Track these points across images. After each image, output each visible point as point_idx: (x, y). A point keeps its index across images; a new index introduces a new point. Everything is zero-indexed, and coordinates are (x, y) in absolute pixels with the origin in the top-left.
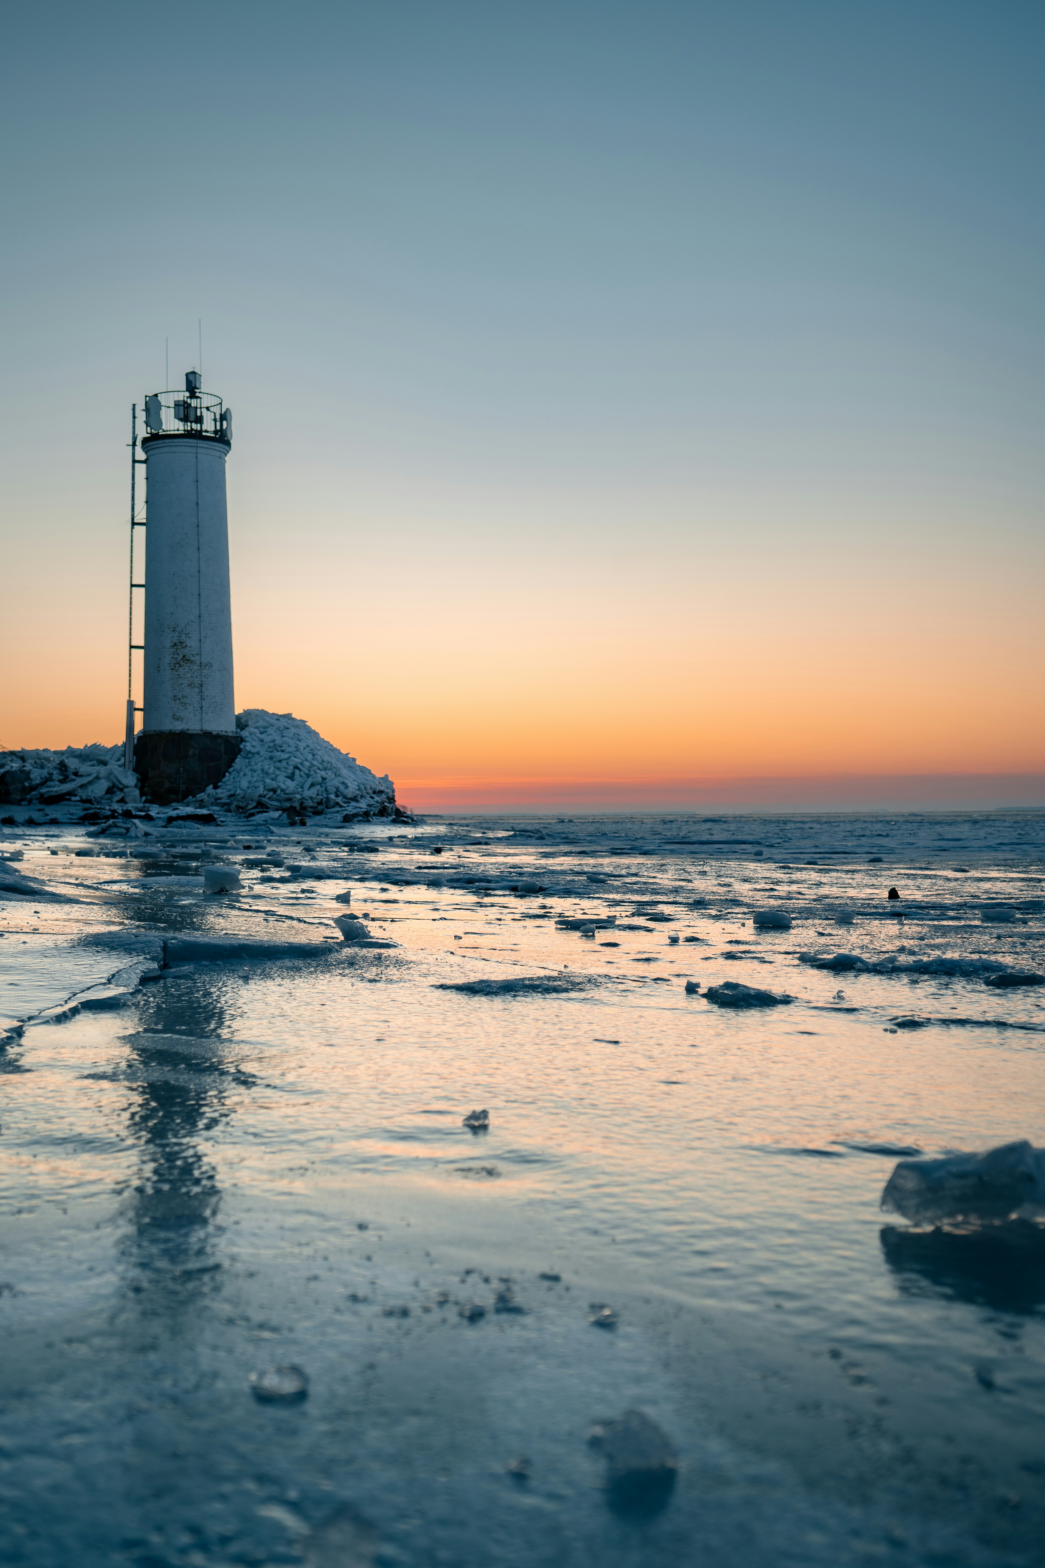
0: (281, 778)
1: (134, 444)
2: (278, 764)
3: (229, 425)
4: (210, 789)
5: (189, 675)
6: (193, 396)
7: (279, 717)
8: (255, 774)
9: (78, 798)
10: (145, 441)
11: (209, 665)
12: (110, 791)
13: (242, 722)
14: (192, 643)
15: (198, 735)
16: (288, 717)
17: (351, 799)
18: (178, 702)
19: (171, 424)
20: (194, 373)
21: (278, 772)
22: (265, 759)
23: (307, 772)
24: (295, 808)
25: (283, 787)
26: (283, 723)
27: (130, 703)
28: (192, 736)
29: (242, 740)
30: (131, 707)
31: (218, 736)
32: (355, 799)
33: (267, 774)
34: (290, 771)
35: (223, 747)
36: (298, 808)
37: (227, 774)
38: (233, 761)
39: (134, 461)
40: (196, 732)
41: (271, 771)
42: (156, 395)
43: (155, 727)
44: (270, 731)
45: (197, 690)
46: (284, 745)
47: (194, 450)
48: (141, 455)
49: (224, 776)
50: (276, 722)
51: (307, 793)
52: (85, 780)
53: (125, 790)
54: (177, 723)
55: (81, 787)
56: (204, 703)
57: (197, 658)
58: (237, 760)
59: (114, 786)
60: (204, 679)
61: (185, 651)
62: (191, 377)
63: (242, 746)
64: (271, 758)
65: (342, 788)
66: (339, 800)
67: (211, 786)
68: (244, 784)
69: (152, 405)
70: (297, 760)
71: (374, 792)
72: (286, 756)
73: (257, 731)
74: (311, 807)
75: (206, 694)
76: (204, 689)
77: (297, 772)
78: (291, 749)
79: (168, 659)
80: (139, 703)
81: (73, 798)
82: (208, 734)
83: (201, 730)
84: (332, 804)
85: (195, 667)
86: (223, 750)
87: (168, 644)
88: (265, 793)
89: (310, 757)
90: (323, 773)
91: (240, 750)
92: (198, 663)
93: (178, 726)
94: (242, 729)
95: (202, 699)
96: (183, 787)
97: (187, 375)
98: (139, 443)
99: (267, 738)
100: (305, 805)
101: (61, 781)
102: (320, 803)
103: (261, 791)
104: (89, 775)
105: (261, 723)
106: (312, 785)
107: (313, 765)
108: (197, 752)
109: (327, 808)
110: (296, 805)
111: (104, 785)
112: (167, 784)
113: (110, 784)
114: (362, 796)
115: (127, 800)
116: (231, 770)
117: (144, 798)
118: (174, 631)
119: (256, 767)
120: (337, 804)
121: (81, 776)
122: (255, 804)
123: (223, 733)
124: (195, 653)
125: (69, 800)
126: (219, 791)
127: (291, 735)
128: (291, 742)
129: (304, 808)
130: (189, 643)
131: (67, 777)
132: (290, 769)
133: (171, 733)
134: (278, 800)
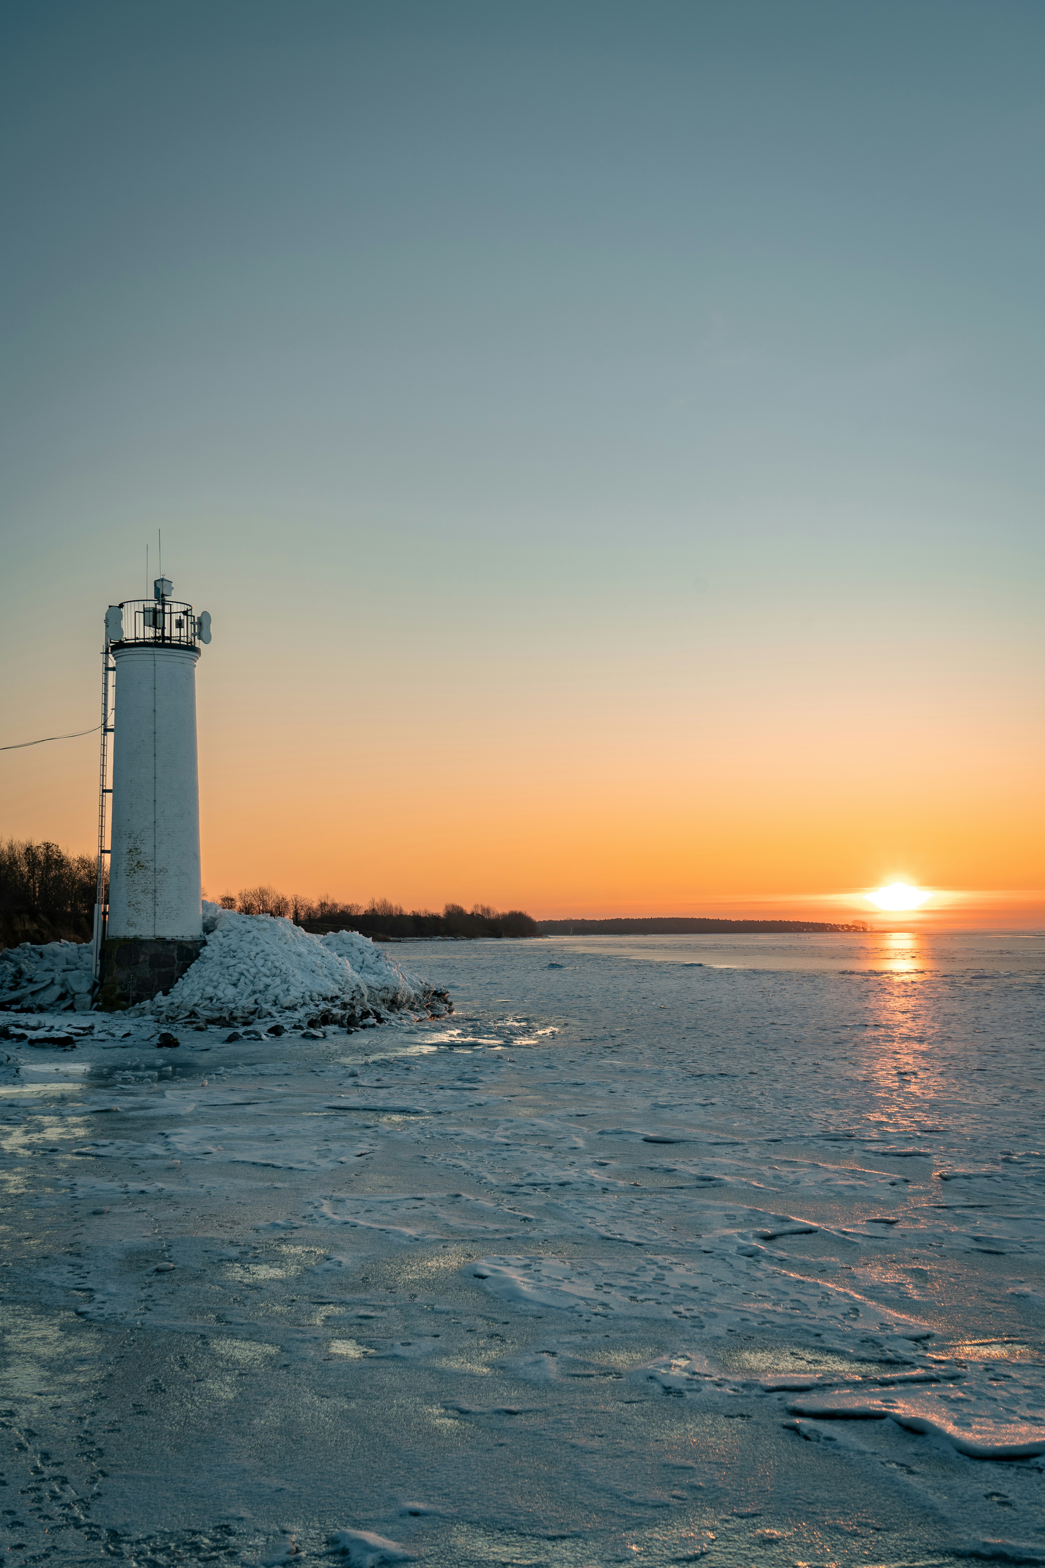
0: (222, 986)
1: (106, 652)
2: (225, 971)
4: (159, 996)
5: (143, 882)
6: (164, 602)
8: (202, 981)
10: (112, 649)
11: (164, 871)
12: (62, 997)
14: (147, 849)
15: (151, 941)
17: (286, 1008)
18: (132, 908)
19: (137, 632)
20: (163, 580)
21: (221, 980)
22: (216, 965)
23: (252, 979)
24: (225, 1018)
25: (220, 994)
28: (143, 943)
29: (204, 944)
30: (99, 912)
31: (172, 942)
32: (293, 1008)
33: (212, 980)
34: (234, 978)
35: (176, 952)
36: (227, 1019)
37: (180, 980)
38: (189, 966)
39: (107, 669)
40: (148, 938)
41: (215, 978)
42: (121, 606)
44: (232, 935)
45: (150, 896)
46: (239, 950)
47: (152, 657)
48: (112, 663)
49: (177, 981)
51: (243, 1002)
52: (36, 987)
53: (76, 996)
54: (131, 929)
55: (33, 993)
56: (157, 908)
57: (151, 864)
58: (193, 965)
59: (67, 992)
60: (158, 885)
61: (140, 857)
62: (159, 585)
63: (201, 951)
64: (221, 964)
65: (283, 996)
66: (273, 1010)
67: (161, 993)
68: (186, 992)
69: (112, 616)
70: (243, 966)
72: (233, 962)
73: (220, 934)
74: (242, 1017)
75: (160, 899)
76: (158, 895)
77: (242, 979)
78: (241, 955)
79: (124, 866)
81: (14, 1007)
82: (162, 941)
83: (154, 936)
84: (264, 1014)
85: (149, 873)
86: (176, 956)
87: (125, 850)
88: (200, 1002)
89: (260, 962)
90: (268, 981)
91: (199, 954)
92: (152, 869)
93: (132, 933)
94: (206, 932)
95: (156, 904)
96: (133, 994)
97: (155, 582)
100: (234, 1015)
101: (11, 989)
102: (252, 1013)
103: (196, 1000)
104: (43, 982)
105: (227, 926)
106: (254, 992)
107: (259, 972)
108: (147, 958)
109: (259, 1018)
110: (226, 1015)
111: (57, 990)
112: (118, 991)
113: (63, 990)
115: (76, 1007)
116: (185, 975)
117: (95, 1005)
118: (130, 837)
119: (204, 974)
120: (270, 1014)
121: (36, 982)
122: (188, 1014)
123: (179, 938)
124: (149, 859)
126: (165, 998)
127: (249, 940)
128: (246, 947)
129: (235, 1019)
130: (143, 849)
131: (18, 984)
132: (236, 976)
133: (126, 939)
134: (211, 1010)
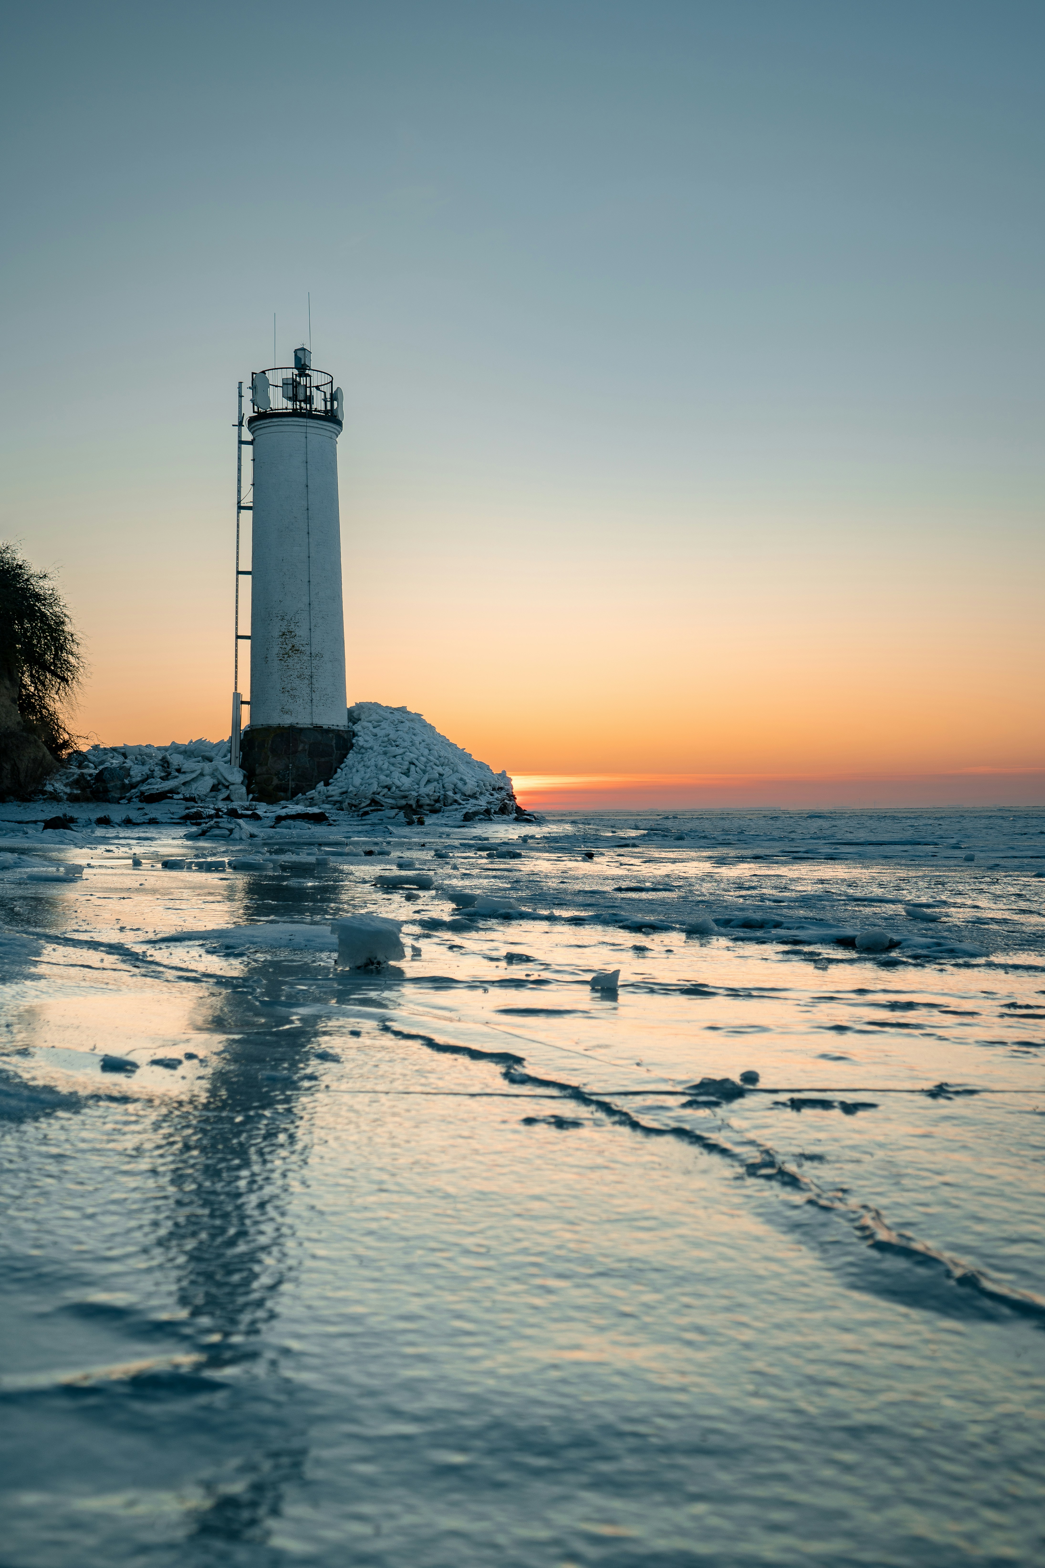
0: (396, 774)
1: (240, 424)
2: (392, 760)
3: (340, 405)
4: (321, 786)
5: (298, 667)
6: (302, 374)
7: (393, 711)
8: (369, 770)
9: (181, 796)
10: (251, 420)
11: (319, 656)
12: (215, 788)
13: (354, 716)
14: (302, 632)
15: (309, 729)
16: (402, 710)
17: (469, 796)
18: (287, 694)
19: (278, 401)
20: (304, 349)
21: (392, 768)
22: (379, 754)
23: (423, 767)
24: (411, 806)
25: (398, 783)
26: (398, 716)
27: (237, 695)
28: (301, 730)
29: (355, 735)
30: (238, 701)
31: (329, 731)
32: (474, 796)
33: (381, 769)
34: (405, 767)
35: (334, 741)
36: (414, 806)
37: (339, 770)
38: (345, 756)
39: (241, 442)
40: (306, 726)
41: (385, 766)
42: (264, 372)
43: (262, 721)
44: (384, 725)
45: (306, 682)
46: (398, 739)
47: (303, 429)
48: (247, 436)
49: (336, 772)
50: (390, 716)
51: (424, 790)
52: (189, 777)
53: (231, 787)
54: (286, 716)
55: (184, 784)
56: (314, 695)
57: (307, 648)
58: (349, 756)
59: (219, 783)
60: (314, 670)
61: (295, 641)
62: (300, 354)
63: (354, 741)
64: (385, 753)
65: (460, 784)
66: (458, 797)
67: (322, 783)
68: (357, 781)
69: (259, 382)
70: (412, 755)
71: (494, 789)
72: (400, 751)
73: (370, 725)
74: (428, 805)
75: (316, 686)
76: (314, 681)
77: (413, 768)
78: (406, 744)
79: (276, 650)
80: (246, 697)
81: (176, 796)
82: (318, 729)
83: (312, 724)
84: (450, 802)
85: (305, 658)
86: (334, 745)
87: (276, 633)
88: (379, 790)
89: (426, 752)
90: (440, 769)
91: (352, 745)
92: (308, 653)
93: (288, 720)
94: (354, 723)
95: (312, 691)
96: (292, 784)
97: (296, 351)
98: (245, 422)
99: (380, 732)
100: (421, 802)
101: (163, 778)
102: (437, 801)
103: (375, 787)
104: (192, 772)
105: (374, 717)
106: (429, 781)
107: (430, 761)
108: (307, 747)
109: (445, 805)
110: (413, 802)
111: (209, 782)
112: (275, 781)
113: (215, 781)
114: (481, 793)
115: (232, 798)
116: (343, 766)
117: (251, 796)
118: (282, 619)
119: (369, 763)
120: (456, 801)
121: (184, 773)
122: (368, 802)
123: (335, 727)
124: (304, 642)
125: (172, 798)
126: (330, 788)
127: (406, 729)
128: (407, 737)
129: (421, 806)
130: (298, 632)
131: (169, 774)
132: (406, 765)
133: (280, 728)
134: (393, 798)
